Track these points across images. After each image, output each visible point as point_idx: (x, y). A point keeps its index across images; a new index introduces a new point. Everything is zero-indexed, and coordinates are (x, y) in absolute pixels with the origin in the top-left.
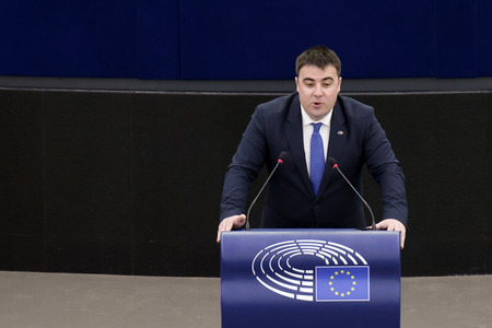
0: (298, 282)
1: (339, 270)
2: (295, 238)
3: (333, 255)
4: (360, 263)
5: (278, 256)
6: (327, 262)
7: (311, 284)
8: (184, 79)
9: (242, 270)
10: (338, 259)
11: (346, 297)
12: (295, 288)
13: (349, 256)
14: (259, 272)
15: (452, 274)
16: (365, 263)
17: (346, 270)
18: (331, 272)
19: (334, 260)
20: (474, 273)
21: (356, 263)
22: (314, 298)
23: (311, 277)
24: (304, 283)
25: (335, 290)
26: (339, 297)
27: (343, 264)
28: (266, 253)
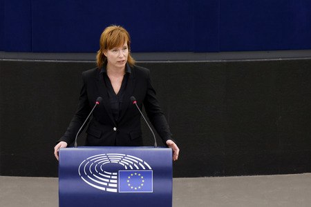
0: (108, 180)
1: (133, 173)
2: (106, 152)
3: (130, 164)
4: (147, 168)
5: (95, 164)
6: (126, 168)
7: (116, 181)
8: (34, 52)
9: (72, 172)
10: (133, 166)
11: (138, 190)
12: (106, 184)
13: (140, 164)
14: (83, 174)
15: (203, 176)
16: (150, 168)
17: (138, 173)
18: (129, 174)
19: (131, 166)
20: (217, 176)
21: (144, 168)
22: (118, 190)
23: (116, 177)
24: (111, 181)
25: (131, 186)
26: (133, 190)
27: (136, 169)
28: (87, 161)
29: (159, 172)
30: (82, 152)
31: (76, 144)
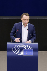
0: (20, 52)
1: (27, 50)
2: (20, 44)
5: (17, 47)
7: (23, 52)
9: (10, 50)
10: (27, 48)
11: (29, 55)
12: (20, 53)
13: (29, 47)
14: (13, 50)
16: (32, 49)
17: (29, 50)
18: (26, 50)
23: (23, 51)
24: (21, 52)
28: (15, 47)
29: (35, 50)
30: (13, 44)
31: (11, 42)
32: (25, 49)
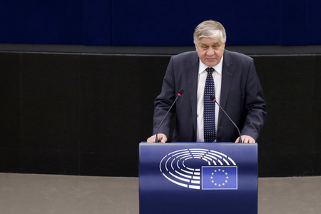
0: (190, 177)
1: (217, 169)
2: (188, 148)
3: (213, 159)
4: (231, 164)
5: (177, 160)
6: (209, 164)
7: (199, 178)
10: (216, 161)
11: (222, 187)
12: (188, 181)
13: (224, 159)
14: (164, 170)
16: (235, 164)
17: (222, 169)
18: (212, 170)
19: (214, 162)
20: (306, 175)
21: (228, 164)
22: (201, 187)
23: (199, 174)
24: (194, 177)
25: (215, 182)
26: (217, 186)
27: (220, 165)
29: (244, 168)
32: (206, 164)
